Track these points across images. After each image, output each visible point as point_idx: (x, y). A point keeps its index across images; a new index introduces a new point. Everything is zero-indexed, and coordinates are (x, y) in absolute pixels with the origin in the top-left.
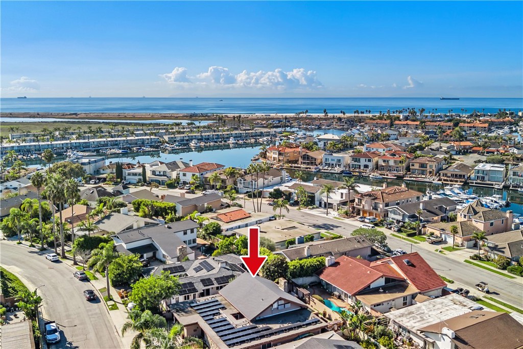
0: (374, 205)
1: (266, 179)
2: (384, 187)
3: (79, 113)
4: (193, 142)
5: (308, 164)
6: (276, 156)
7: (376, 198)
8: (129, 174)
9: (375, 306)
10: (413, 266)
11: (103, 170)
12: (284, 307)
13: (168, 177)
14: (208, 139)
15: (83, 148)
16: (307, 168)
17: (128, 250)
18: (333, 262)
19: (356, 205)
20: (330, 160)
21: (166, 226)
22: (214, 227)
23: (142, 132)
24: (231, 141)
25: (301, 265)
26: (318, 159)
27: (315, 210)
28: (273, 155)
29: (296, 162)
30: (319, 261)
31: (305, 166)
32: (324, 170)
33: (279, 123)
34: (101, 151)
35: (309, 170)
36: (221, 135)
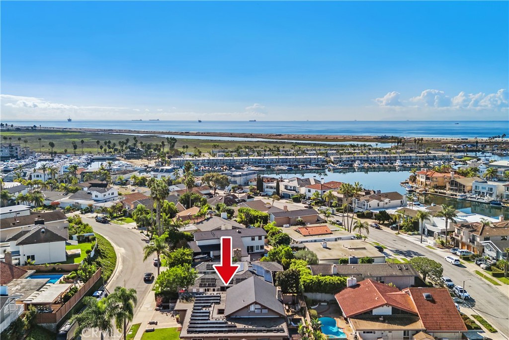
0: (471, 238)
1: (381, 201)
2: (500, 220)
3: (283, 134)
4: (357, 163)
5: (456, 190)
6: (424, 180)
7: (475, 231)
8: (267, 187)
9: (364, 332)
10: (433, 301)
11: (251, 182)
12: (261, 312)
13: (296, 192)
14: (374, 161)
15: (258, 163)
16: (452, 195)
17: (199, 246)
18: (353, 284)
19: (455, 235)
20: (480, 188)
21: (237, 231)
22: (281, 237)
23: (315, 152)
24: (398, 163)
25: (319, 280)
26: (467, 187)
27: (415, 236)
28: (421, 179)
29: (444, 187)
30: (340, 280)
31: (452, 192)
32: (471, 198)
33: (471, 147)
34: (271, 167)
35: (454, 197)
36: (388, 157)
